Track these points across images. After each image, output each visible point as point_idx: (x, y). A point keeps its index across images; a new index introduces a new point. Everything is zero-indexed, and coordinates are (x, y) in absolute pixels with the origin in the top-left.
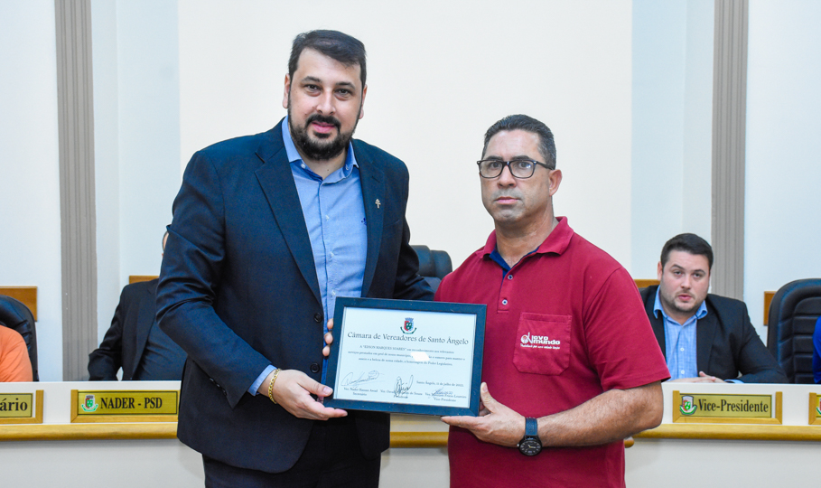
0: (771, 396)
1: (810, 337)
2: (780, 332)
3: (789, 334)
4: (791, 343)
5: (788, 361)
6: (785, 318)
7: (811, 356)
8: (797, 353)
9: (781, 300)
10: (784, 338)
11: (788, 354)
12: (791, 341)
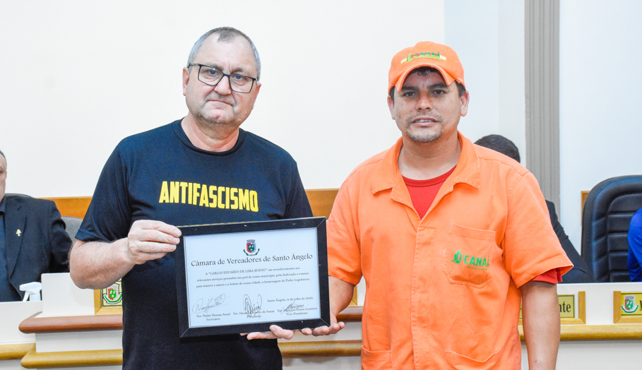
0: (573, 296)
1: (625, 235)
2: (594, 233)
3: (603, 233)
4: (605, 243)
5: (602, 260)
6: (599, 216)
7: (626, 254)
8: (612, 251)
9: (595, 198)
10: (598, 237)
11: (603, 253)
12: (606, 239)
